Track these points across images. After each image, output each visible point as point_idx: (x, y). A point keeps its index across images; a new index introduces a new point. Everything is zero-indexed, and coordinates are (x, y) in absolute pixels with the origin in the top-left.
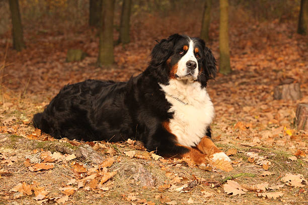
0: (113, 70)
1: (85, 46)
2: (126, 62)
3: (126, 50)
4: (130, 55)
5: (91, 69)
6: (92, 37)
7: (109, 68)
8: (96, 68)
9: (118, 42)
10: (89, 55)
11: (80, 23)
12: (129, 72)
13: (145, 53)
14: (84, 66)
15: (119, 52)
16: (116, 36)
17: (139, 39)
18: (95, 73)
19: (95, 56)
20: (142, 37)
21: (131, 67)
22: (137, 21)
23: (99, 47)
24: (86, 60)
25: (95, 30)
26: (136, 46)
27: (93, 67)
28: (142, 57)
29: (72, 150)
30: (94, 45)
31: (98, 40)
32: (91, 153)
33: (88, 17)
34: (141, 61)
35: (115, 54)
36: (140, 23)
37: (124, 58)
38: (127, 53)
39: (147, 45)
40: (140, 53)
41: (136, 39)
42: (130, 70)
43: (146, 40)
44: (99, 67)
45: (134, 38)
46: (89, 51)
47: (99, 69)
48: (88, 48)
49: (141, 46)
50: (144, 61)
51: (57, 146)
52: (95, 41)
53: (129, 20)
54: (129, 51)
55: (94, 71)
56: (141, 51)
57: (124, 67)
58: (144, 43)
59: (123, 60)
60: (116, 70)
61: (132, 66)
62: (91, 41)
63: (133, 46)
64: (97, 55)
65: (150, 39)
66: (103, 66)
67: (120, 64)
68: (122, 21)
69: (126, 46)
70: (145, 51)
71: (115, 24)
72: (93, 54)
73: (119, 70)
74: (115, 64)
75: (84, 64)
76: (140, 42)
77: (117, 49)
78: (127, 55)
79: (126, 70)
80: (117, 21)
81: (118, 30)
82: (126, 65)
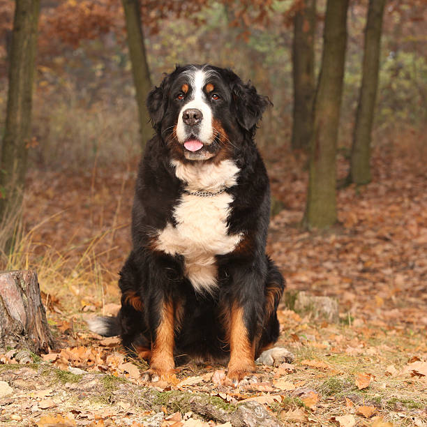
0: (333, 237)
1: (282, 189)
2: (360, 222)
3: (362, 198)
4: (370, 208)
5: (290, 235)
6: (296, 170)
7: (325, 234)
8: (301, 233)
9: (347, 182)
10: (287, 207)
11: (274, 141)
12: (366, 242)
13: (398, 204)
14: (276, 227)
15: (348, 201)
16: (343, 169)
17: (389, 177)
18: (297, 242)
19: (299, 209)
20: (394, 173)
21: (370, 233)
22: (385, 141)
23: (309, 190)
24: (282, 217)
25: (303, 157)
26: (382, 190)
27: (294, 231)
28: (392, 212)
29: (223, 411)
30: (299, 186)
31: (306, 176)
32: (263, 420)
33: (289, 130)
34: (389, 221)
35: (340, 206)
36: (391, 144)
37: (358, 214)
38: (364, 203)
39: (404, 188)
40: (389, 204)
41: (383, 176)
42: (368, 238)
43: (402, 178)
44: (307, 230)
45: (378, 175)
46: (288, 198)
47: (306, 235)
48: (287, 192)
49: (391, 191)
50: (397, 221)
51: (193, 403)
52: (302, 180)
53: (369, 139)
54: (369, 199)
55: (296, 238)
56: (391, 200)
57: (356, 233)
58: (398, 185)
59: (354, 217)
60: (339, 238)
61: (372, 229)
62: (295, 179)
63: (376, 190)
64: (304, 205)
65: (410, 177)
66: (314, 229)
67: (349, 226)
68: (355, 141)
69: (361, 189)
70: (399, 199)
71: (341, 146)
72: (296, 204)
73: (346, 238)
74: (338, 224)
75: (278, 224)
76: (389, 183)
77: (343, 195)
78: (363, 207)
79: (359, 238)
80: (344, 139)
81: (348, 159)
82: (360, 228)
